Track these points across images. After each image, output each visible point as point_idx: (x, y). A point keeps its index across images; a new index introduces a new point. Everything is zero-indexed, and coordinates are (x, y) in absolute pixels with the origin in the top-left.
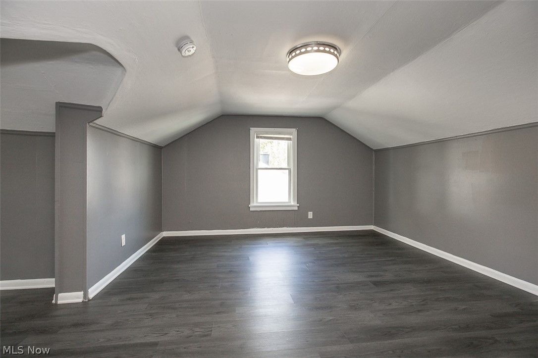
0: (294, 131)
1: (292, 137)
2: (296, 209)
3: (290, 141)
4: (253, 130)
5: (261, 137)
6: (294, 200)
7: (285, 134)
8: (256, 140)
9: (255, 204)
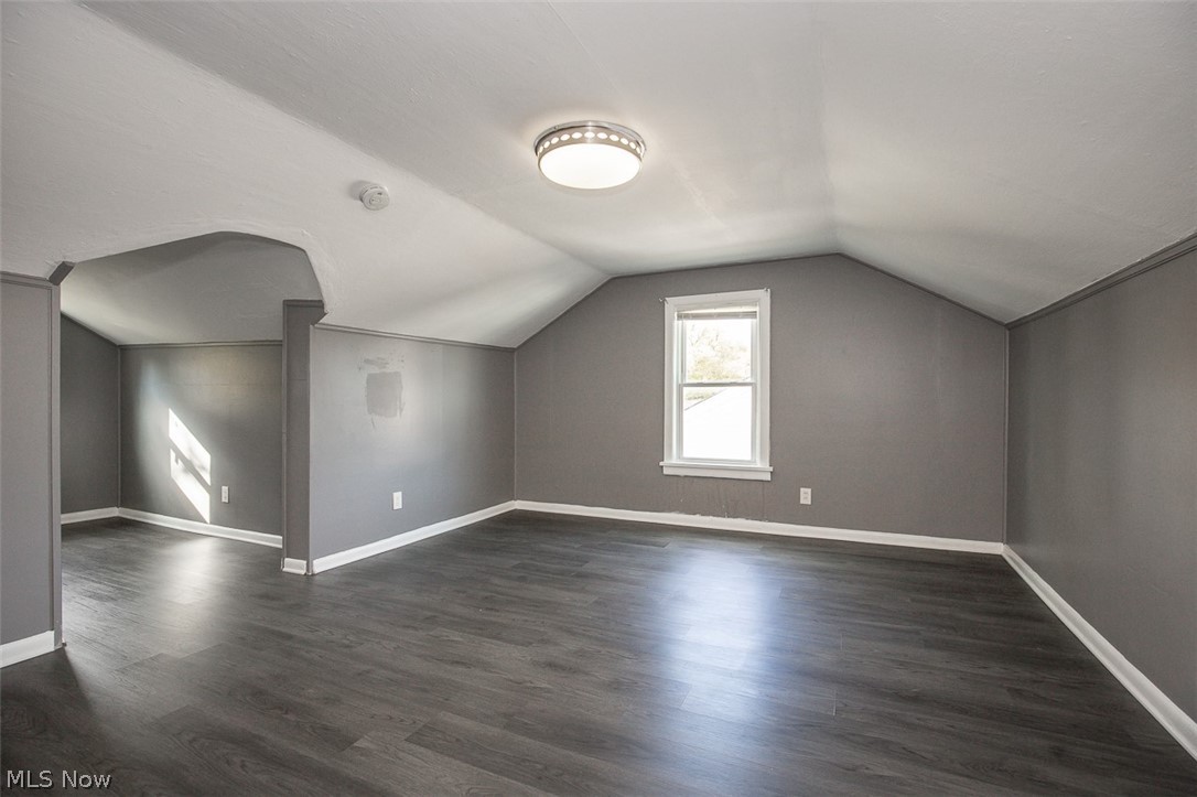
0: (763, 296)
1: (757, 309)
2: (768, 477)
3: (754, 320)
4: (672, 304)
5: (687, 317)
6: (762, 458)
7: (741, 305)
8: (677, 324)
9: (675, 461)
